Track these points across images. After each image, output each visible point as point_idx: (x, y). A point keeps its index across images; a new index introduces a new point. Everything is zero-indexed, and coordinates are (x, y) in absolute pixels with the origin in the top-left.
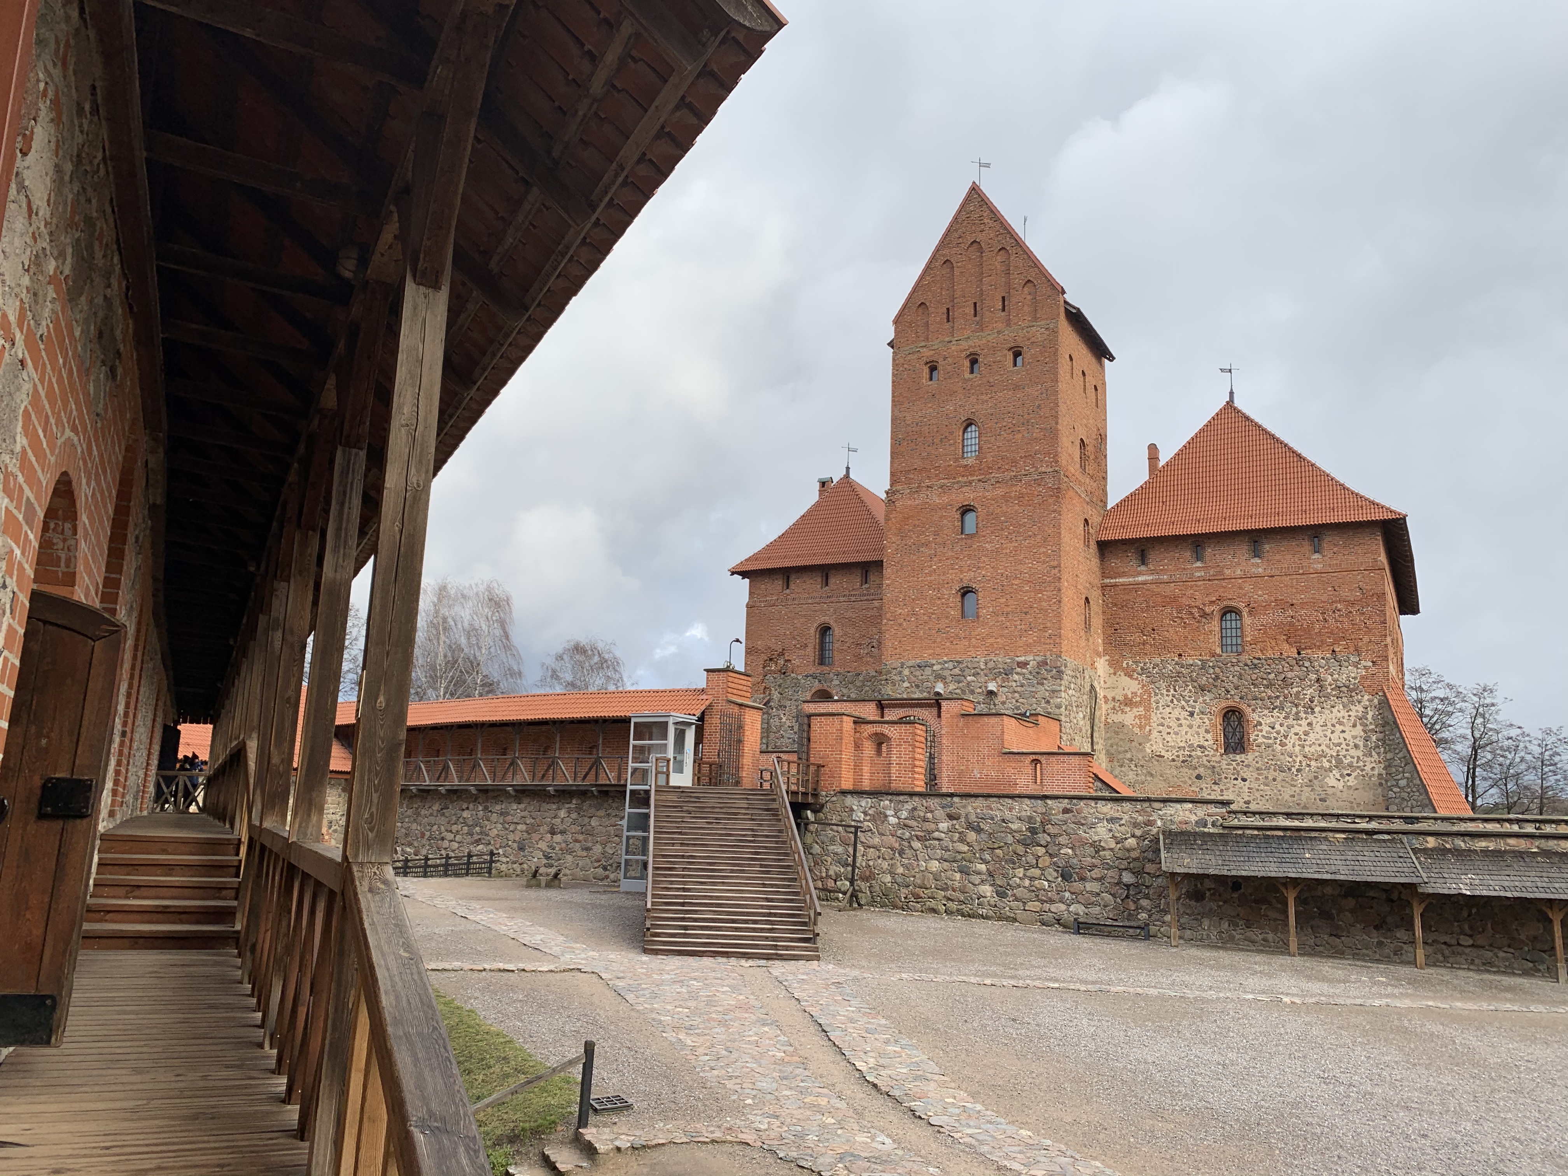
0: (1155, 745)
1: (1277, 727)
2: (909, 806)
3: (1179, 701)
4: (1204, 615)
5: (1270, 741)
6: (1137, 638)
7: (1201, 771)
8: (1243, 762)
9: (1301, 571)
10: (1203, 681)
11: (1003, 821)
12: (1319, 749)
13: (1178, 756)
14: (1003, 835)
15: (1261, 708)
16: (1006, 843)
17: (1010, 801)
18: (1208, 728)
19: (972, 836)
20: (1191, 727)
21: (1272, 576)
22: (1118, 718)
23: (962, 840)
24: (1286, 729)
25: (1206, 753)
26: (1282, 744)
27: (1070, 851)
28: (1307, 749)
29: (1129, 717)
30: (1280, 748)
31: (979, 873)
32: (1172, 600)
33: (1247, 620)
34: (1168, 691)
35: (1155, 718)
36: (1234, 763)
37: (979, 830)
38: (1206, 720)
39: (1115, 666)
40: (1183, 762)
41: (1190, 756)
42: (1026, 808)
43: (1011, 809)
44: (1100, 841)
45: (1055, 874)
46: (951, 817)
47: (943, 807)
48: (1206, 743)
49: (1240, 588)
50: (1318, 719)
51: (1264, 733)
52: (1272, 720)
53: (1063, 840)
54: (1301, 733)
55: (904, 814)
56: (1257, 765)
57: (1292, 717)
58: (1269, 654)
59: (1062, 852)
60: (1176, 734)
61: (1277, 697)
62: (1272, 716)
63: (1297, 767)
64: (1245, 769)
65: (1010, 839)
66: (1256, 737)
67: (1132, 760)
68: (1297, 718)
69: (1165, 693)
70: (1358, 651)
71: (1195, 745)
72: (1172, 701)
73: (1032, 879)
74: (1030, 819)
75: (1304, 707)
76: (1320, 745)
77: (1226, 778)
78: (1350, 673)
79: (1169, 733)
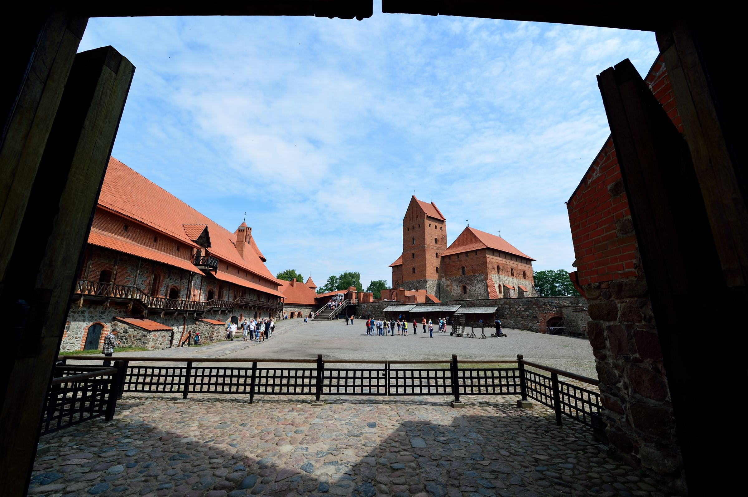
0: (453, 293)
3: (456, 284)
4: (459, 268)
5: (470, 291)
6: (449, 273)
7: (460, 297)
8: (466, 295)
9: (474, 259)
10: (460, 281)
15: (468, 285)
20: (458, 289)
21: (470, 260)
22: (447, 289)
24: (472, 288)
26: (472, 292)
28: (476, 292)
29: (448, 289)
32: (454, 266)
33: (466, 269)
35: (452, 288)
38: (460, 288)
39: (446, 279)
40: (457, 296)
49: (464, 263)
50: (477, 287)
51: (469, 289)
54: (475, 289)
56: (468, 296)
58: (470, 275)
60: (456, 291)
61: (471, 283)
62: (470, 286)
63: (474, 296)
64: (466, 297)
66: (468, 291)
67: (449, 296)
68: (474, 286)
69: (454, 283)
70: (483, 273)
71: (459, 293)
75: (475, 284)
76: (478, 291)
78: (482, 278)
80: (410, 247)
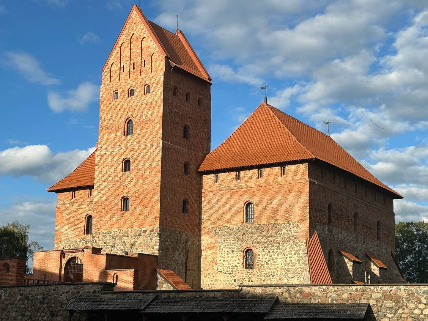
0: (218, 266)
1: (266, 256)
2: (8, 292)
3: (228, 245)
4: (239, 205)
5: (263, 263)
7: (236, 278)
8: (252, 273)
9: (277, 184)
10: (238, 236)
11: (36, 295)
12: (281, 266)
13: (227, 271)
14: (35, 301)
15: (260, 247)
16: (36, 304)
17: (38, 287)
18: (239, 258)
19: (26, 302)
20: (232, 257)
21: (266, 186)
23: (23, 304)
24: (269, 257)
25: (238, 269)
26: (267, 264)
27: (54, 305)
28: (276, 266)
29: (209, 254)
30: (266, 266)
31: (27, 316)
32: (226, 199)
33: (256, 207)
34: (224, 241)
35: (219, 254)
36: (249, 274)
37: (28, 299)
38: (239, 254)
40: (229, 274)
41: (232, 271)
42: (42, 289)
43: (38, 290)
44: (63, 301)
45: (49, 314)
46: (21, 295)
47: (19, 291)
48: (238, 265)
49: (253, 192)
50: (281, 252)
51: (260, 259)
52: (264, 253)
53: (52, 301)
54: (274, 259)
55: (7, 295)
56: (258, 274)
57: (271, 251)
58: (264, 223)
59: (52, 306)
60: (227, 261)
61: (266, 242)
62: (264, 251)
63: (272, 275)
64: (253, 276)
65: (37, 302)
66: (257, 261)
67: (209, 274)
68: (273, 252)
69: (223, 241)
71: (234, 266)
72: (226, 246)
73: (42, 317)
74: (43, 294)
75: (276, 247)
76: (282, 264)
77: (245, 281)
78: (294, 230)
79: (224, 261)
80: (120, 141)
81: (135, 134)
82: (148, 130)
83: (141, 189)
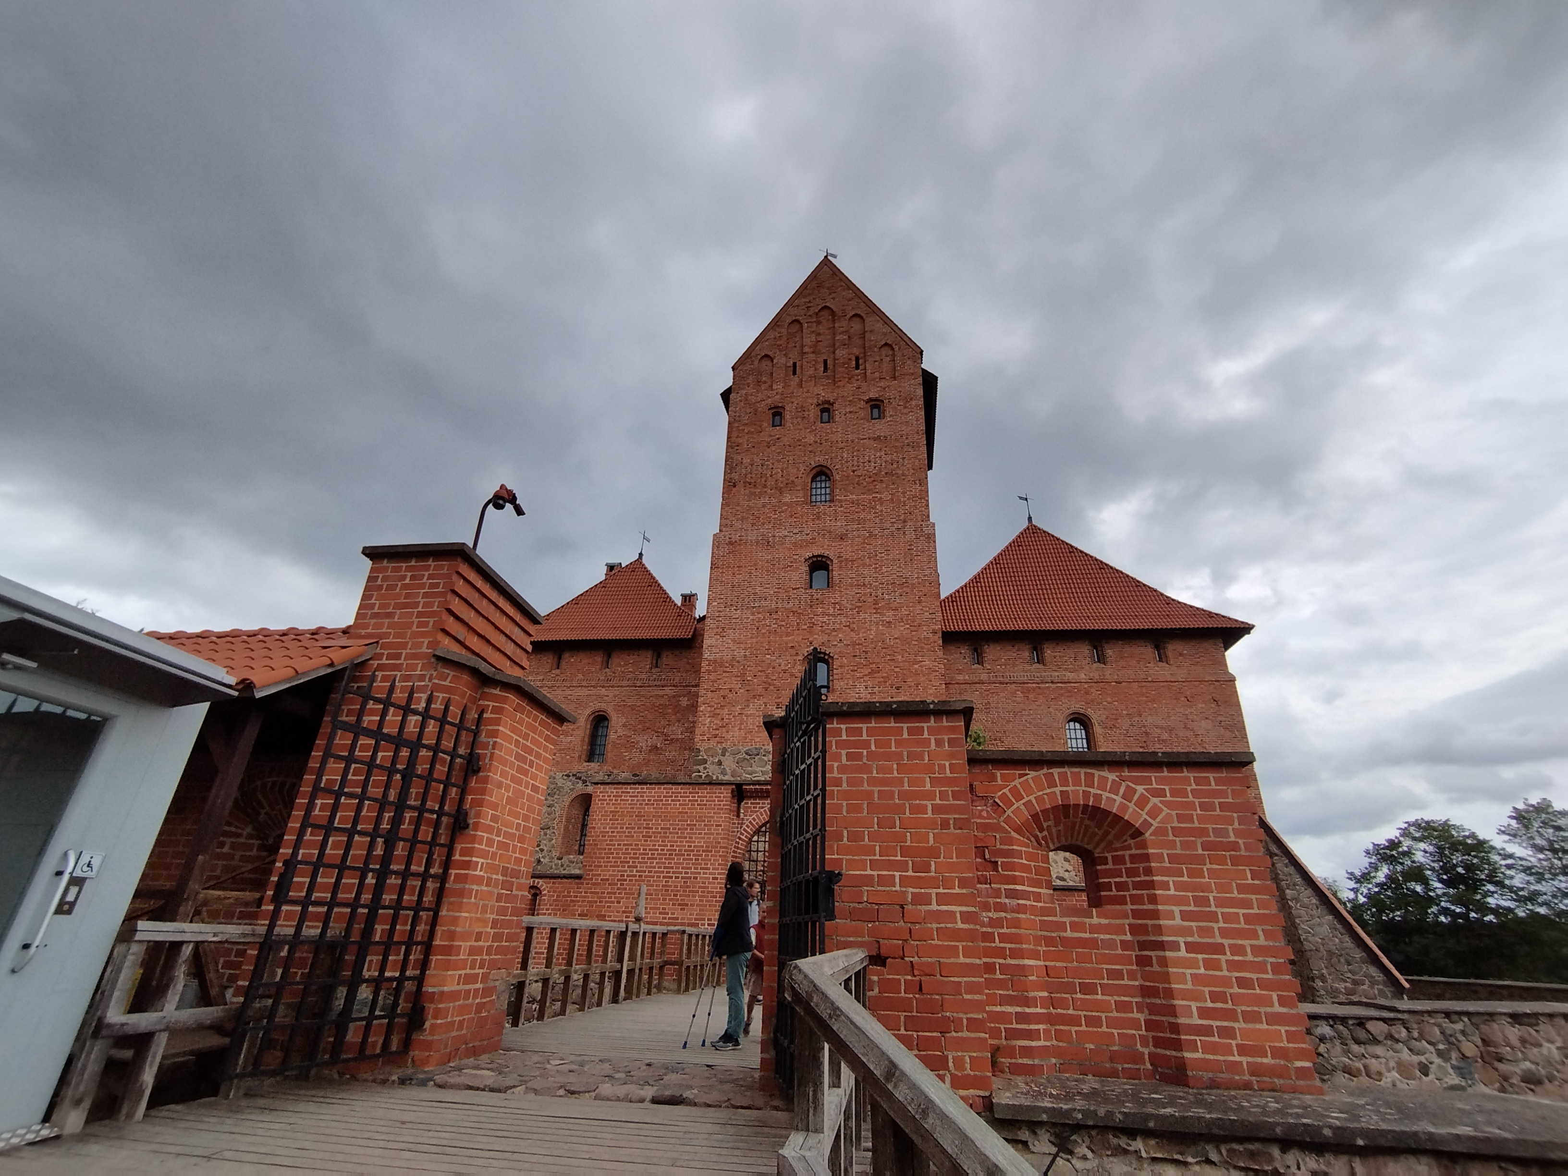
9: (1150, 679)
21: (1120, 683)
33: (1098, 729)
49: (1087, 693)
80: (792, 516)
81: (840, 501)
82: (886, 496)
83: (871, 637)
